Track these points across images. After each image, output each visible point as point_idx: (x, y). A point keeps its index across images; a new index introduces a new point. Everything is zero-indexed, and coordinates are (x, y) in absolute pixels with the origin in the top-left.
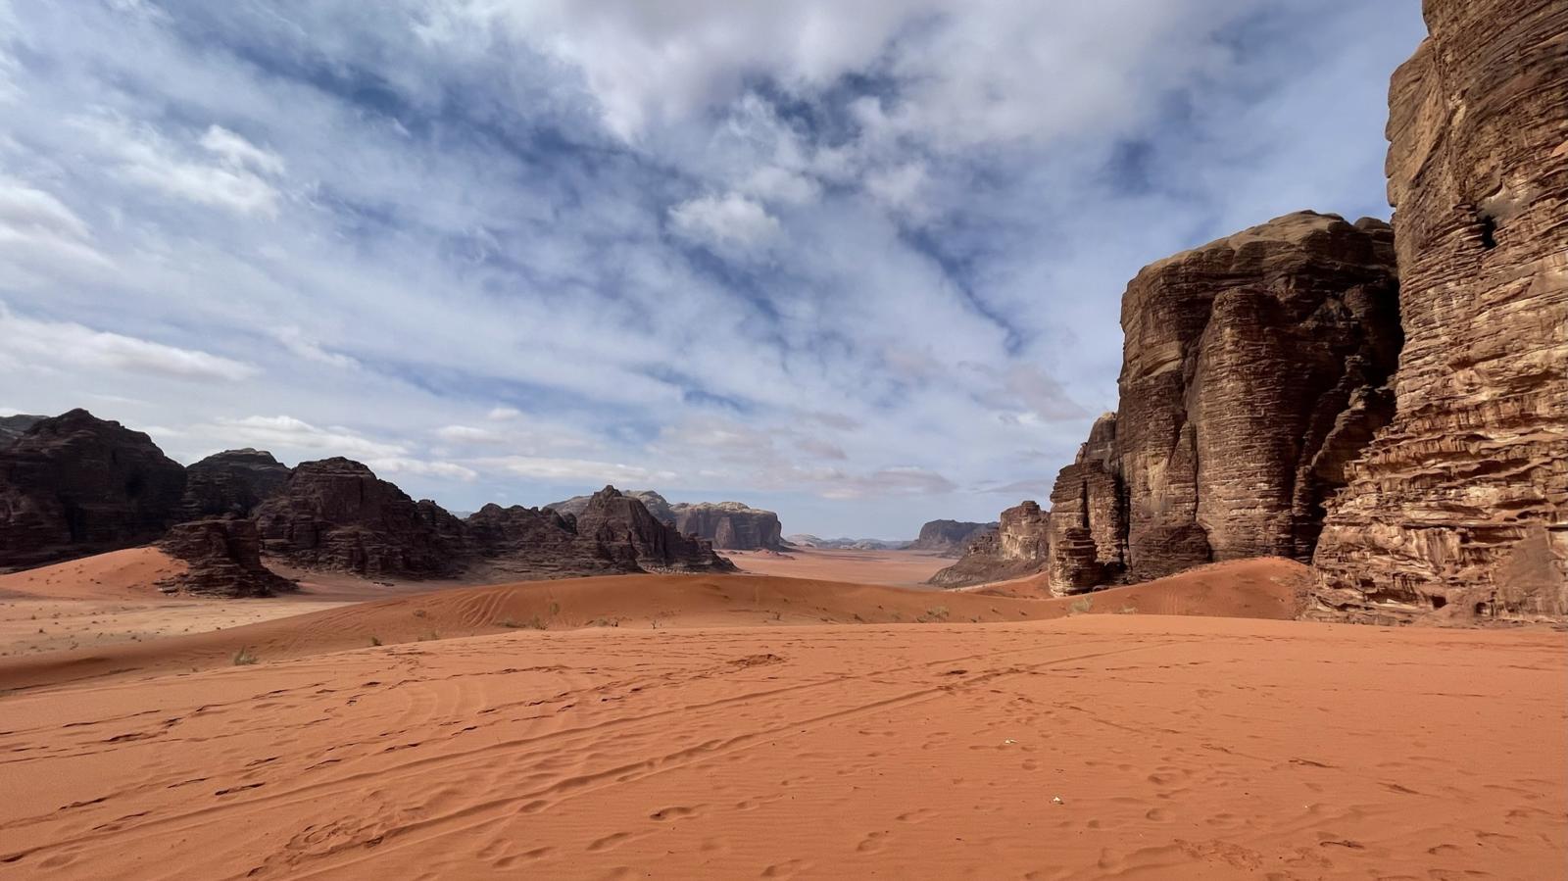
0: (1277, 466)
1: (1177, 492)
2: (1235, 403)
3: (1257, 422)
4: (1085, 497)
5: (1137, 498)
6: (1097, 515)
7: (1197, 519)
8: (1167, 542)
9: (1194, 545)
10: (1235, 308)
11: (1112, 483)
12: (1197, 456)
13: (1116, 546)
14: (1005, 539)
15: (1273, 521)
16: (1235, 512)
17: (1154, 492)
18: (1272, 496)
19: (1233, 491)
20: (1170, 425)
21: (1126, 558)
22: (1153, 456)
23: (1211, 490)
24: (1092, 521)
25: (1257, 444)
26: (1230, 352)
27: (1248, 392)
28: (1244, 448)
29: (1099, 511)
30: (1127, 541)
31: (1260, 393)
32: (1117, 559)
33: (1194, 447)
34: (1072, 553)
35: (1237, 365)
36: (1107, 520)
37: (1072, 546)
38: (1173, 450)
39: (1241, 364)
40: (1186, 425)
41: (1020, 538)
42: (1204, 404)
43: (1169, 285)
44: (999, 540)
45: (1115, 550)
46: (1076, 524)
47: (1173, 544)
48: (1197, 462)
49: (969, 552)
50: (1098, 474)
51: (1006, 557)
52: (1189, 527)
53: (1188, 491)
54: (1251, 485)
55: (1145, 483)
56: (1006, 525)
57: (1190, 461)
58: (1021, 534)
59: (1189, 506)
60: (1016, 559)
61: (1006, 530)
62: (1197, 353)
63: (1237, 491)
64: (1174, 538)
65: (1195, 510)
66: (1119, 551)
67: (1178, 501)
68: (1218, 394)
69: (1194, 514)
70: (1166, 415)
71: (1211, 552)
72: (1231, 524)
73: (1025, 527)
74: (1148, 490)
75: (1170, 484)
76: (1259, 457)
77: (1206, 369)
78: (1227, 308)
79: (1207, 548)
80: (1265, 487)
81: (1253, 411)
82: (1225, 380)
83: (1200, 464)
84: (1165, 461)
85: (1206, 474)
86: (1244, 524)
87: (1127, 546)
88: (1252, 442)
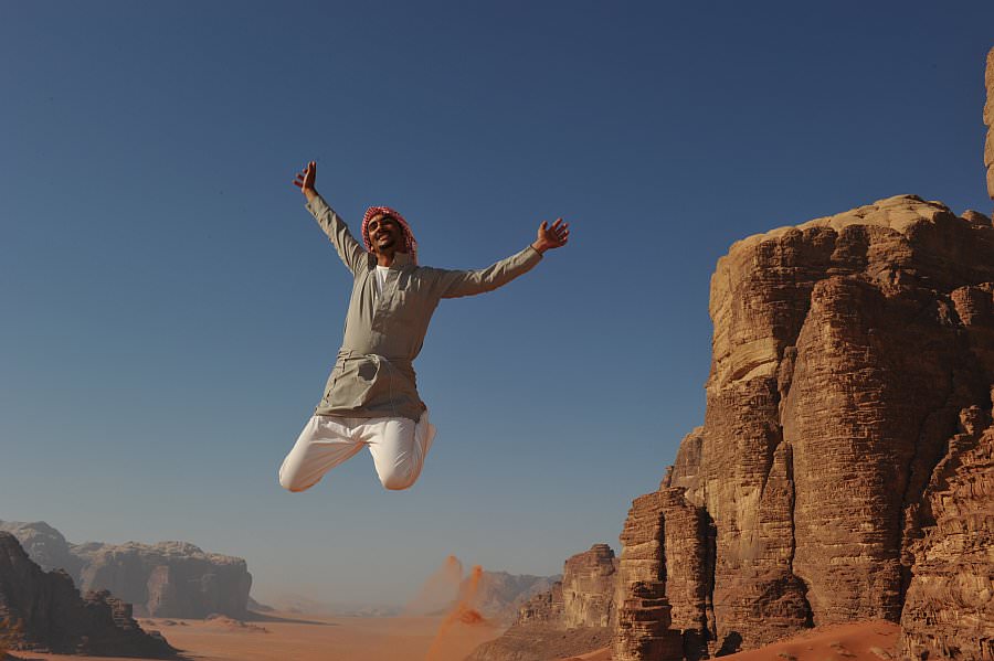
0: (883, 502)
1: (770, 533)
2: (836, 420)
3: (861, 445)
4: (661, 537)
5: (724, 540)
6: (677, 563)
7: (794, 570)
8: (757, 602)
9: (789, 606)
10: (835, 301)
11: (694, 520)
12: (794, 487)
13: (697, 606)
14: (568, 598)
15: (878, 573)
16: (836, 561)
17: (743, 533)
18: (877, 541)
19: (834, 533)
20: (763, 445)
21: (709, 623)
22: (742, 485)
23: (809, 531)
24: (670, 572)
25: (860, 473)
26: (830, 355)
27: (851, 406)
28: (845, 478)
29: (678, 558)
30: (711, 599)
31: (865, 408)
32: (698, 626)
33: (790, 475)
34: (639, 616)
35: (837, 372)
36: (686, 569)
37: (640, 607)
38: (766, 477)
39: (843, 372)
40: (781, 446)
41: (588, 597)
42: (801, 420)
43: (763, 267)
44: (561, 599)
45: (695, 612)
46: (650, 577)
47: (765, 604)
48: (794, 494)
49: (521, 617)
50: (678, 508)
51: (570, 625)
52: (784, 581)
53: (783, 532)
54: (854, 526)
55: (733, 521)
56: (570, 578)
57: (786, 493)
58: (589, 591)
59: (784, 552)
60: (582, 628)
61: (570, 585)
62: (795, 355)
63: (838, 533)
64: (767, 595)
65: (791, 558)
66: (701, 614)
67: (770, 547)
68: (817, 407)
69: (791, 563)
70: (759, 432)
71: (810, 615)
72: (832, 577)
73: (594, 580)
74: (737, 530)
75: (763, 522)
76: (863, 489)
77: (803, 376)
78: (826, 300)
79: (806, 610)
80: (868, 527)
81: (856, 430)
82: (825, 390)
83: (797, 497)
84: (757, 491)
85: (804, 510)
86: (847, 577)
87: (712, 607)
88: (854, 470)
